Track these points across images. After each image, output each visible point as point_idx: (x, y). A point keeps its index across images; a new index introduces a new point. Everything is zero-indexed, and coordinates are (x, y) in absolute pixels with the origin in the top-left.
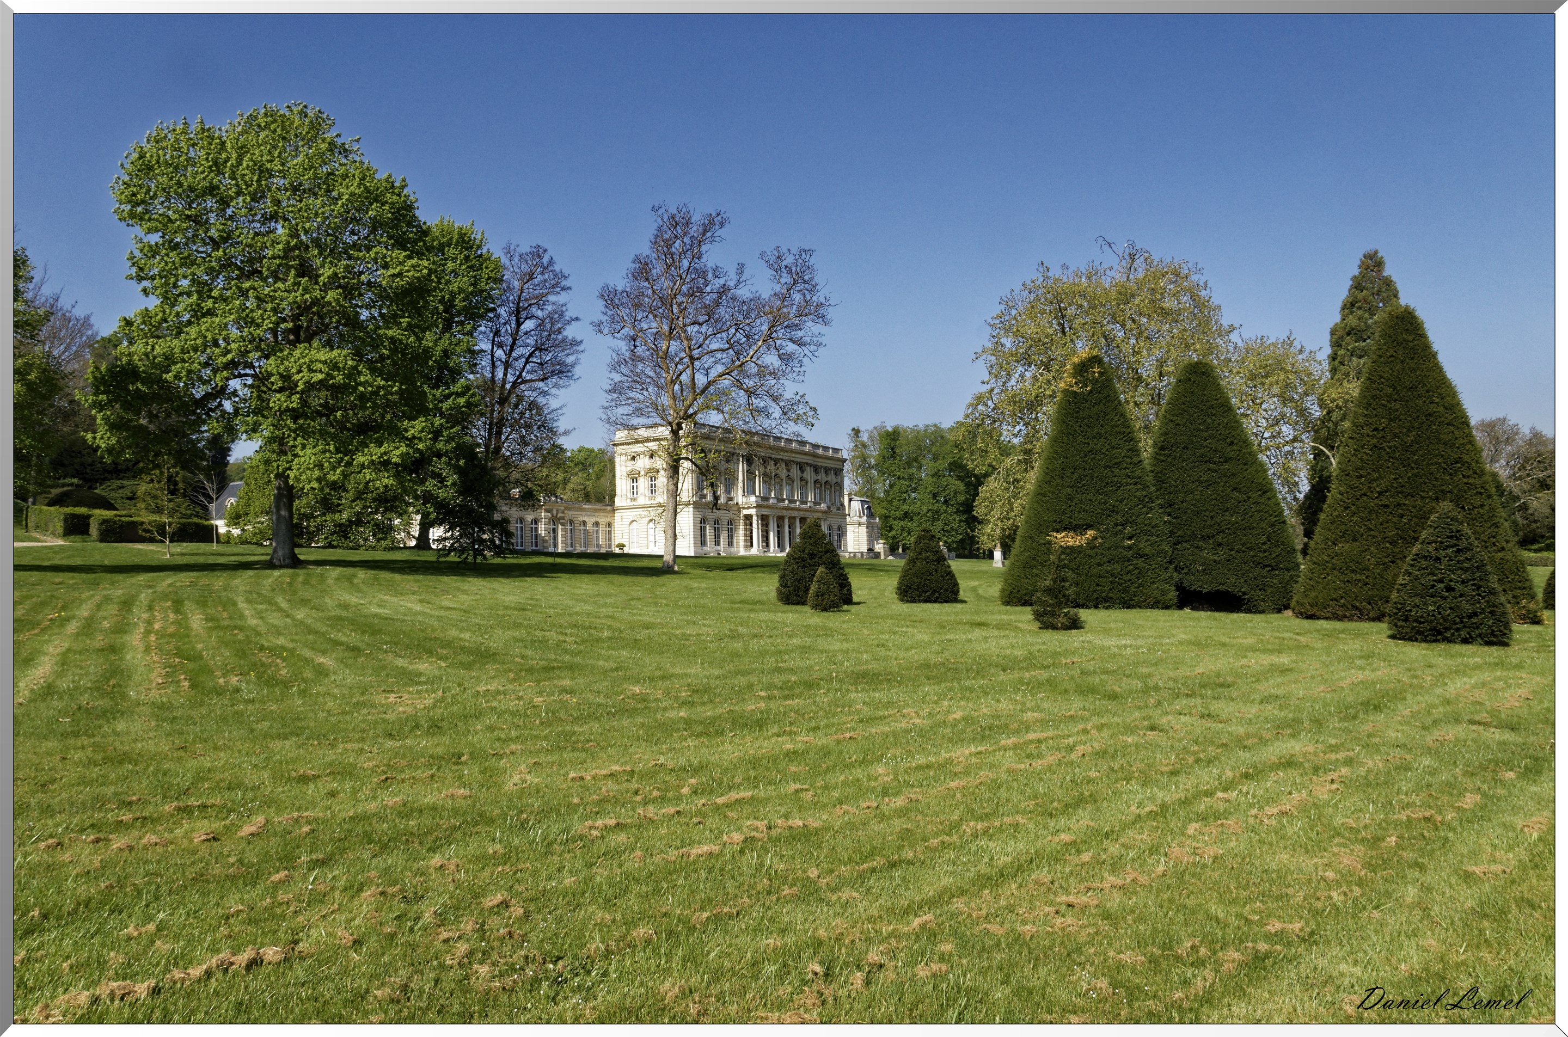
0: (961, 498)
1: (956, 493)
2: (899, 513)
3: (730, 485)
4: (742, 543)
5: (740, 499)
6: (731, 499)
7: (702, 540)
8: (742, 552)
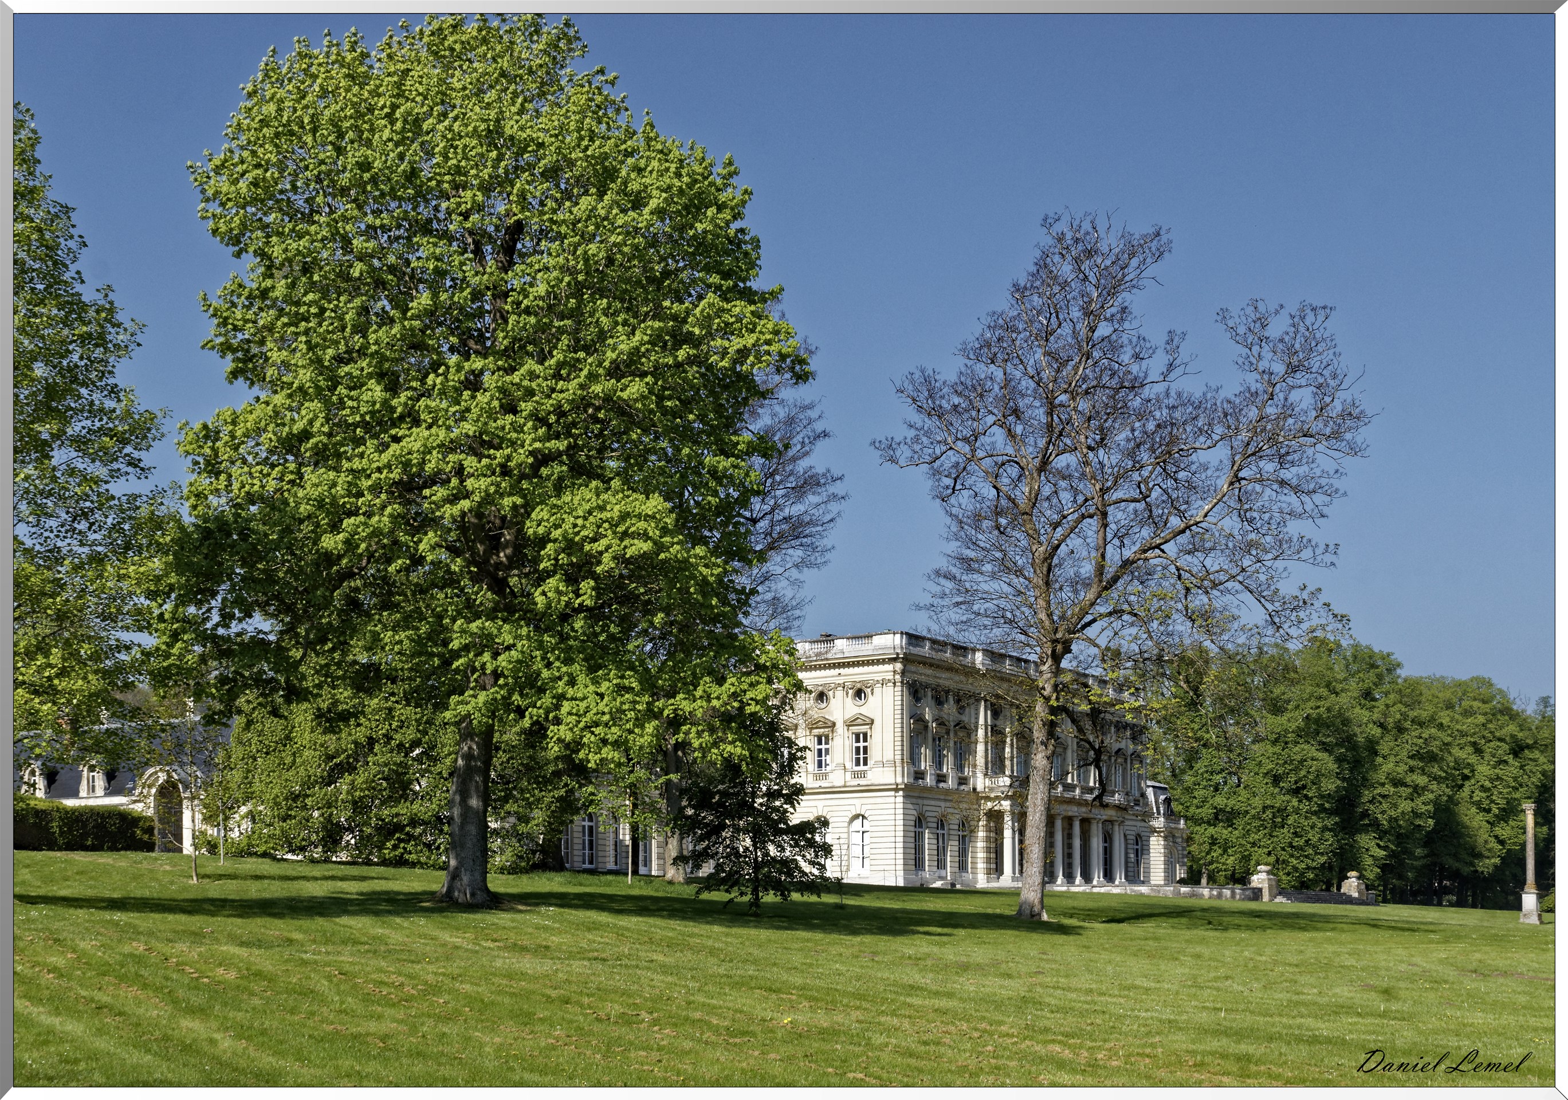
0: (1330, 785)
1: (1319, 775)
3: (963, 754)
4: (981, 866)
5: (980, 782)
6: (963, 781)
7: (915, 860)
8: (982, 882)
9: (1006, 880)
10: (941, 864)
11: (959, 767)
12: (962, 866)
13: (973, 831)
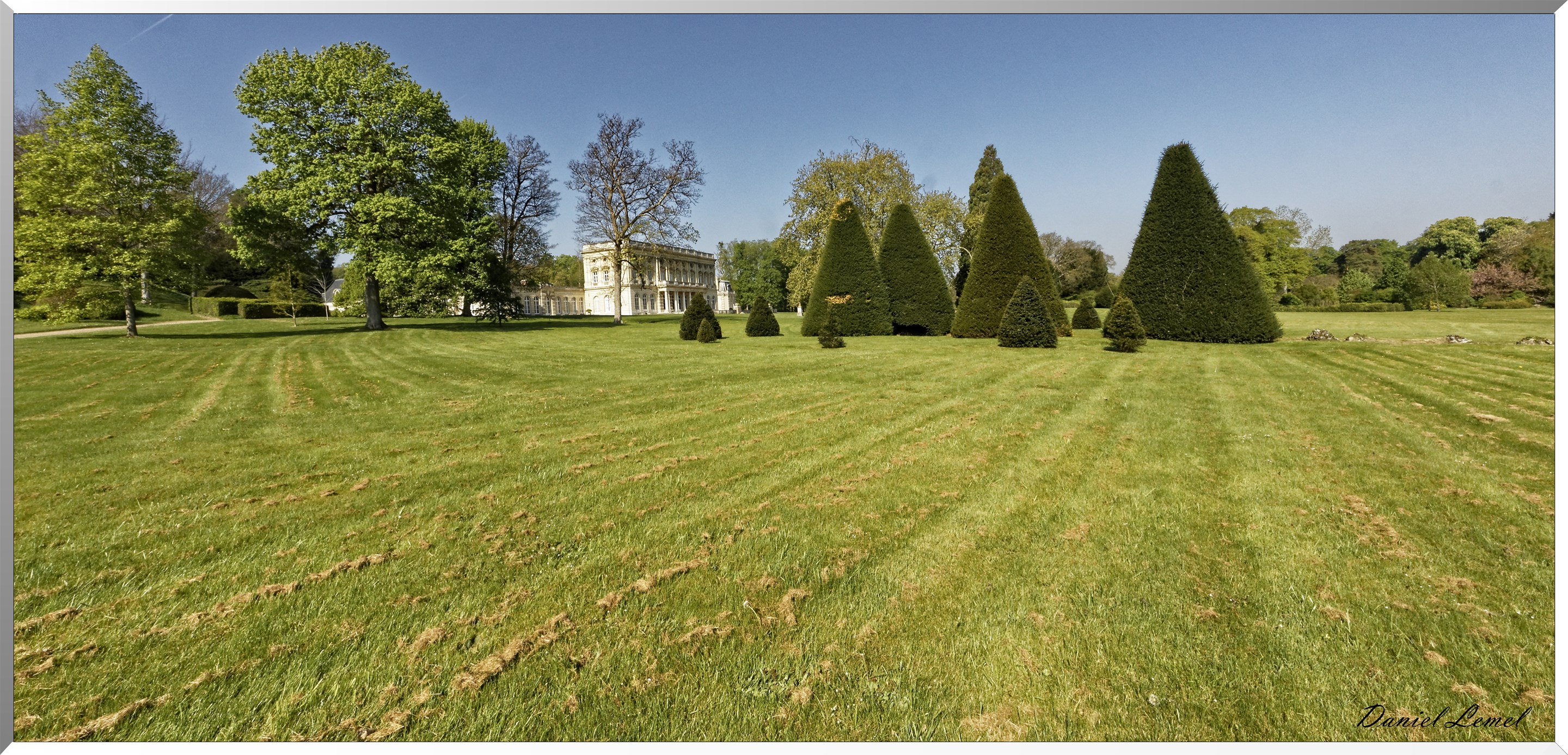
0: (779, 280)
1: (776, 277)
2: (746, 289)
3: (651, 275)
4: (659, 307)
5: (657, 283)
6: (652, 283)
7: (636, 306)
8: (660, 312)
9: (667, 311)
10: (645, 308)
11: (650, 279)
12: (653, 308)
13: (656, 300)
